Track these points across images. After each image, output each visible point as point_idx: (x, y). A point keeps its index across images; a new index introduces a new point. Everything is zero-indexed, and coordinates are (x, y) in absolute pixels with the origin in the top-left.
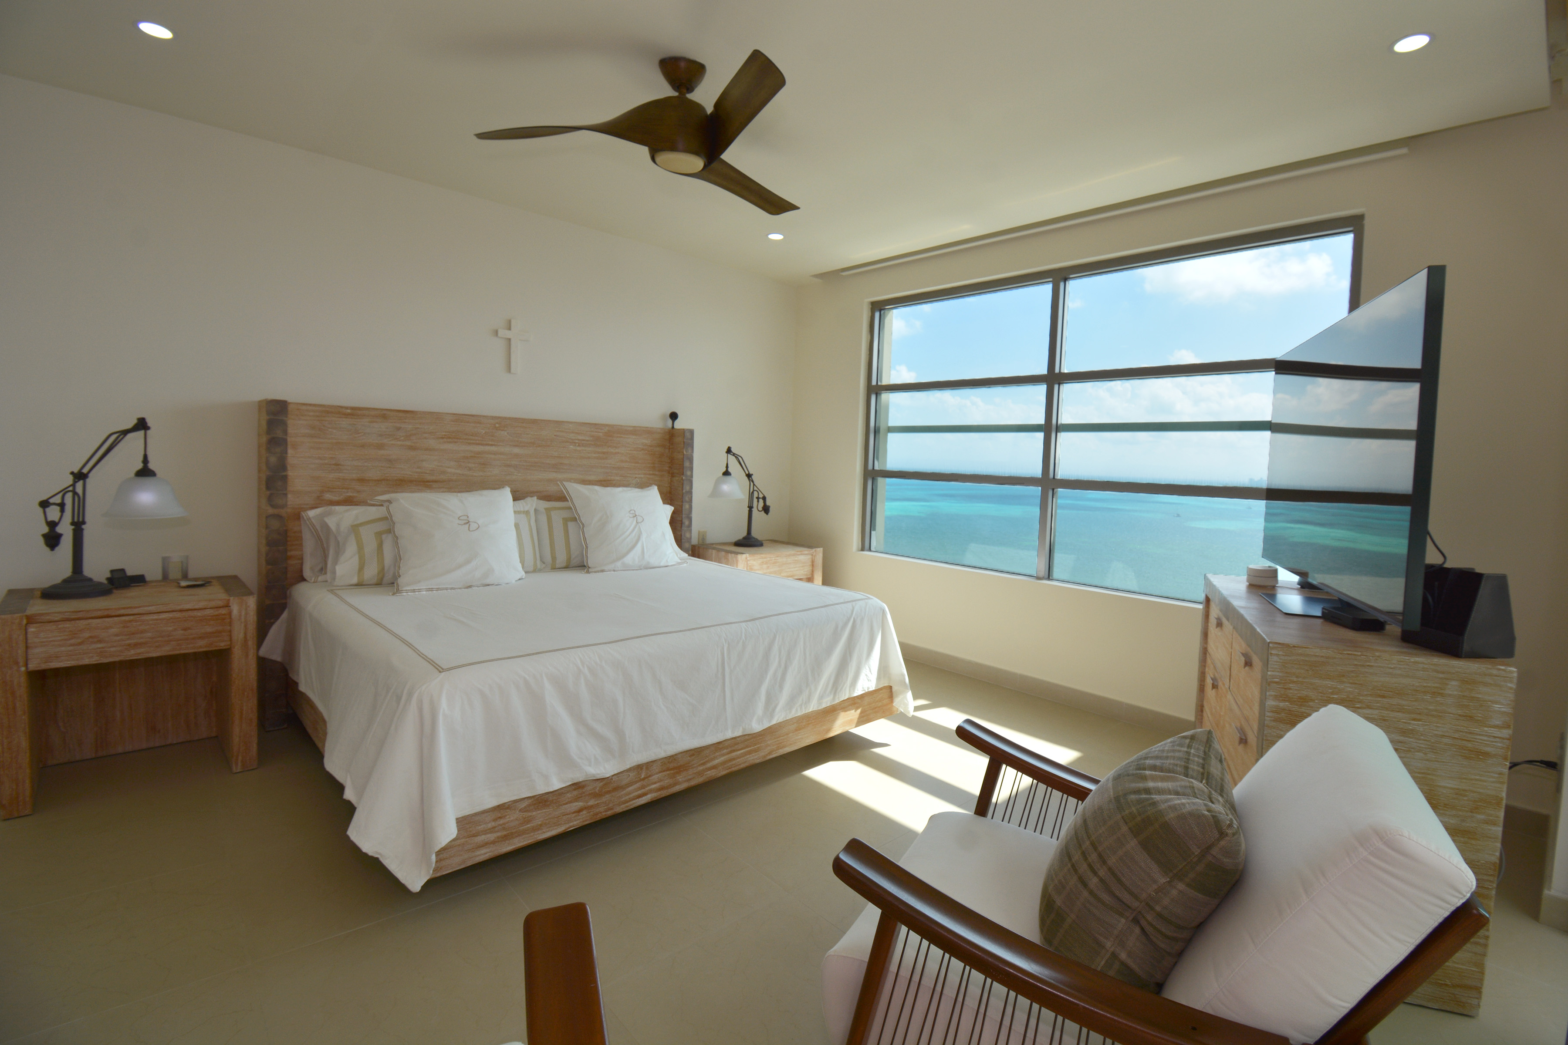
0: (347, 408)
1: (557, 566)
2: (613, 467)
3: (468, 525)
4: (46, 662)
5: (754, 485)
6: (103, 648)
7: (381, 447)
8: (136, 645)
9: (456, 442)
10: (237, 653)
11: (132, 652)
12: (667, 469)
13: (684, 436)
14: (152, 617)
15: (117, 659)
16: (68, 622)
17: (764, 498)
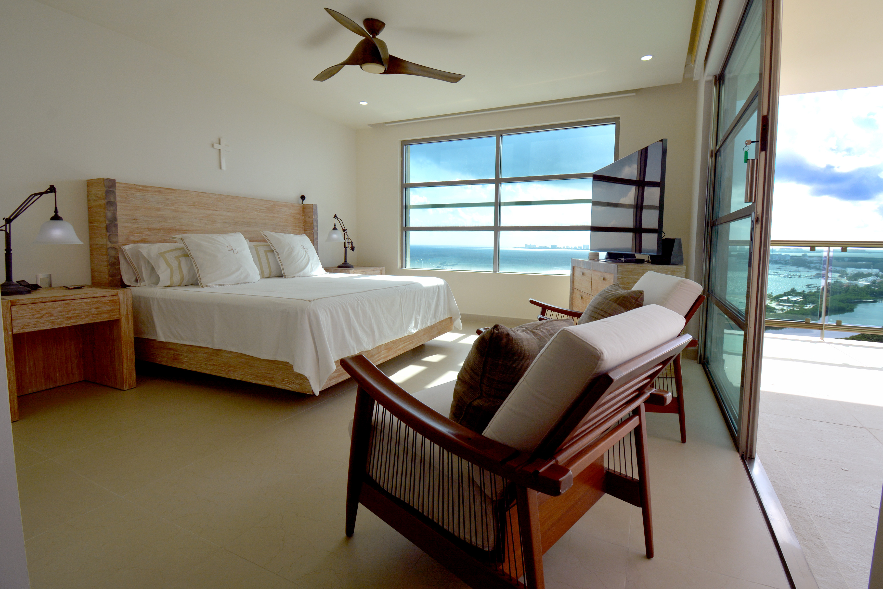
0: (140, 186)
1: (265, 276)
2: (277, 225)
3: (232, 250)
4: (23, 329)
5: (347, 236)
6: (54, 319)
7: (159, 209)
8: (71, 318)
9: (198, 208)
10: (123, 321)
11: (69, 322)
12: (302, 226)
13: (313, 208)
14: (79, 301)
15: (61, 326)
16: (34, 305)
17: (352, 243)
